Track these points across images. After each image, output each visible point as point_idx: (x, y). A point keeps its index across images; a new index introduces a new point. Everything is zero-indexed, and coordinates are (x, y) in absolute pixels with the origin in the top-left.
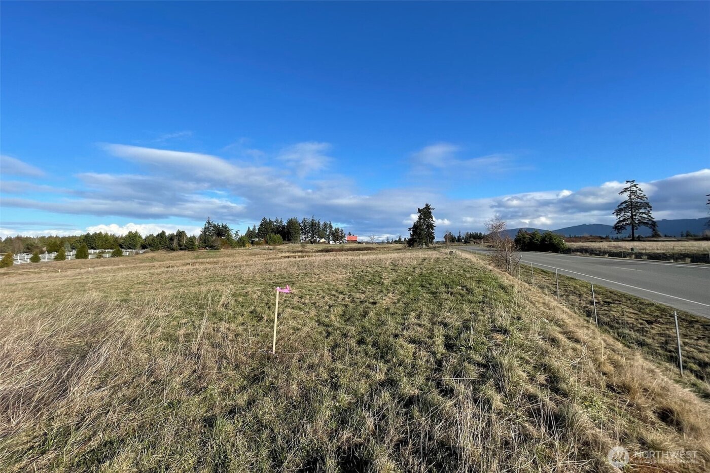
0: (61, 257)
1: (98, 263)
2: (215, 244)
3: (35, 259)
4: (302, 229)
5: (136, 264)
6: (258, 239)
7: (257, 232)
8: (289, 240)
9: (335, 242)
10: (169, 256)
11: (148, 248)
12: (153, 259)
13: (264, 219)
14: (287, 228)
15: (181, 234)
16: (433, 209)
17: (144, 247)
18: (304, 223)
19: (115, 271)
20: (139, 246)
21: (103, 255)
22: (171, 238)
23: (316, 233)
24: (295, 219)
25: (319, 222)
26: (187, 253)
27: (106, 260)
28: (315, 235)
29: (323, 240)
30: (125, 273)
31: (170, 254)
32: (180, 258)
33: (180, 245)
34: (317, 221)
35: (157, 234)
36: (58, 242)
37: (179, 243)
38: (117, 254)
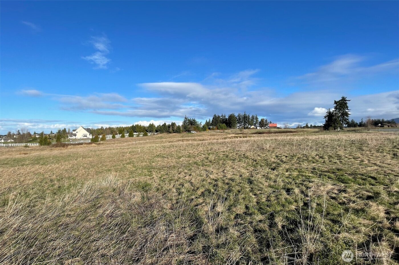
0: (123, 136)
1: (137, 139)
2: (191, 129)
3: (114, 137)
4: (237, 120)
5: (154, 140)
6: (212, 127)
7: (211, 122)
8: (230, 127)
9: (261, 128)
10: (169, 136)
11: (158, 132)
12: (161, 138)
13: (215, 115)
14: (229, 120)
15: (173, 124)
16: (349, 101)
17: (157, 131)
18: (239, 117)
19: (144, 144)
20: (154, 131)
21: (140, 135)
22: (169, 126)
23: (247, 122)
24: (233, 115)
25: (249, 116)
26: (177, 134)
27: (141, 138)
28: (246, 124)
29: (253, 127)
30: (149, 145)
31: (169, 135)
32: (174, 137)
33: (173, 130)
34: (248, 115)
35: (162, 124)
36: (122, 129)
37: (173, 129)
38: (145, 135)
